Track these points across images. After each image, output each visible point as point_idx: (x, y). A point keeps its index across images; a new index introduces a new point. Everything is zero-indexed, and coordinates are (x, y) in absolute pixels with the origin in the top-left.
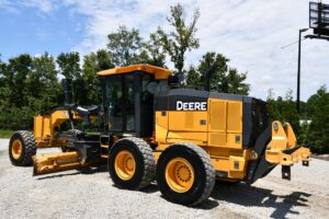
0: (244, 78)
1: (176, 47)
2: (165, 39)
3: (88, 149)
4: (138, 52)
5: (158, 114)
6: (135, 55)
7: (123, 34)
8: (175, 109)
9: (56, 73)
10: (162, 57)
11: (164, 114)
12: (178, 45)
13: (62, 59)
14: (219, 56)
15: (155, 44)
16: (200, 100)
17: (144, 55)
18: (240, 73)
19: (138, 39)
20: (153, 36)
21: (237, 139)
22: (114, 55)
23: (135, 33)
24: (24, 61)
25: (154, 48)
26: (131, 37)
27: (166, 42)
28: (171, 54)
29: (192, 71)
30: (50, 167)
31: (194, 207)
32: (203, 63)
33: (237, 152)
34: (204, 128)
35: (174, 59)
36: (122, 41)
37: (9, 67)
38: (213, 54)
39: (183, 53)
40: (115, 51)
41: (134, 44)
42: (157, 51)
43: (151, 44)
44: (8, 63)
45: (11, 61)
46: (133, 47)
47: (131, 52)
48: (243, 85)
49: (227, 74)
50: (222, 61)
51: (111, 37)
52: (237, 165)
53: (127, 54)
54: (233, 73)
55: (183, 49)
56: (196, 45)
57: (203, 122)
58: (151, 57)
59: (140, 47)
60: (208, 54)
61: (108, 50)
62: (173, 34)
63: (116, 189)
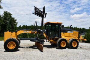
5: (62, 33)
11: (64, 33)
16: (72, 31)
34: (72, 36)
56: (1, 8)
57: (72, 35)
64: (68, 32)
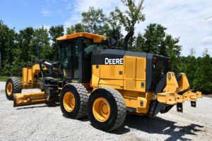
0: (177, 42)
1: (129, 21)
2: (121, 15)
3: (51, 90)
4: (102, 25)
5: (94, 67)
6: (100, 27)
7: (92, 13)
8: (104, 64)
9: (49, 39)
10: (119, 28)
11: (97, 67)
12: (130, 19)
13: (53, 30)
14: (159, 26)
15: (114, 18)
17: (106, 27)
18: (174, 38)
19: (102, 15)
20: (112, 13)
21: (142, 85)
22: (86, 27)
23: (100, 12)
24: (29, 32)
25: (113, 22)
26: (98, 15)
27: (122, 17)
28: (125, 25)
29: (140, 37)
30: (25, 101)
31: (110, 132)
32: (147, 31)
33: (142, 94)
34: (121, 77)
35: (127, 29)
36: (91, 17)
37: (20, 36)
38: (154, 25)
39: (133, 25)
40: (86, 24)
41: (99, 19)
42: (115, 24)
43: (111, 19)
44: (19, 33)
45: (21, 31)
46: (99, 22)
47: (98, 24)
48: (177, 47)
49: (165, 38)
50: (161, 29)
51: (84, 14)
52: (142, 103)
53: (95, 26)
54: (169, 38)
55: (133, 22)
56: (143, 19)
57: (121, 73)
58: (111, 28)
59: (103, 21)
60: (151, 25)
61: (82, 24)
62: (127, 12)
63: (64, 118)
64: (109, 61)
